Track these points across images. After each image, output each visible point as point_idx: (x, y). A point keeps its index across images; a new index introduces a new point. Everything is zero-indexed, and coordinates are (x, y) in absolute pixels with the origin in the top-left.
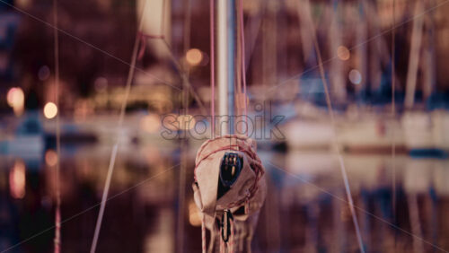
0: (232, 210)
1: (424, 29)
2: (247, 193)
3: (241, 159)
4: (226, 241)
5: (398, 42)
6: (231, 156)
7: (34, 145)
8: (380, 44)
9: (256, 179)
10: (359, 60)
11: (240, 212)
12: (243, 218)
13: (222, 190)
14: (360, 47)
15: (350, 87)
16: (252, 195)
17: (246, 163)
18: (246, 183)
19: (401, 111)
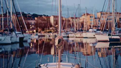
0: (60, 46)
1: (85, 22)
2: (62, 43)
3: (61, 39)
4: (59, 50)
5: (82, 24)
6: (60, 39)
7: (37, 37)
8: (80, 24)
9: (63, 42)
10: (78, 26)
11: (61, 46)
12: (61, 47)
13: (59, 43)
14: (78, 24)
15: (77, 29)
16: (63, 44)
17: (62, 40)
18: (62, 42)
19: (83, 32)
